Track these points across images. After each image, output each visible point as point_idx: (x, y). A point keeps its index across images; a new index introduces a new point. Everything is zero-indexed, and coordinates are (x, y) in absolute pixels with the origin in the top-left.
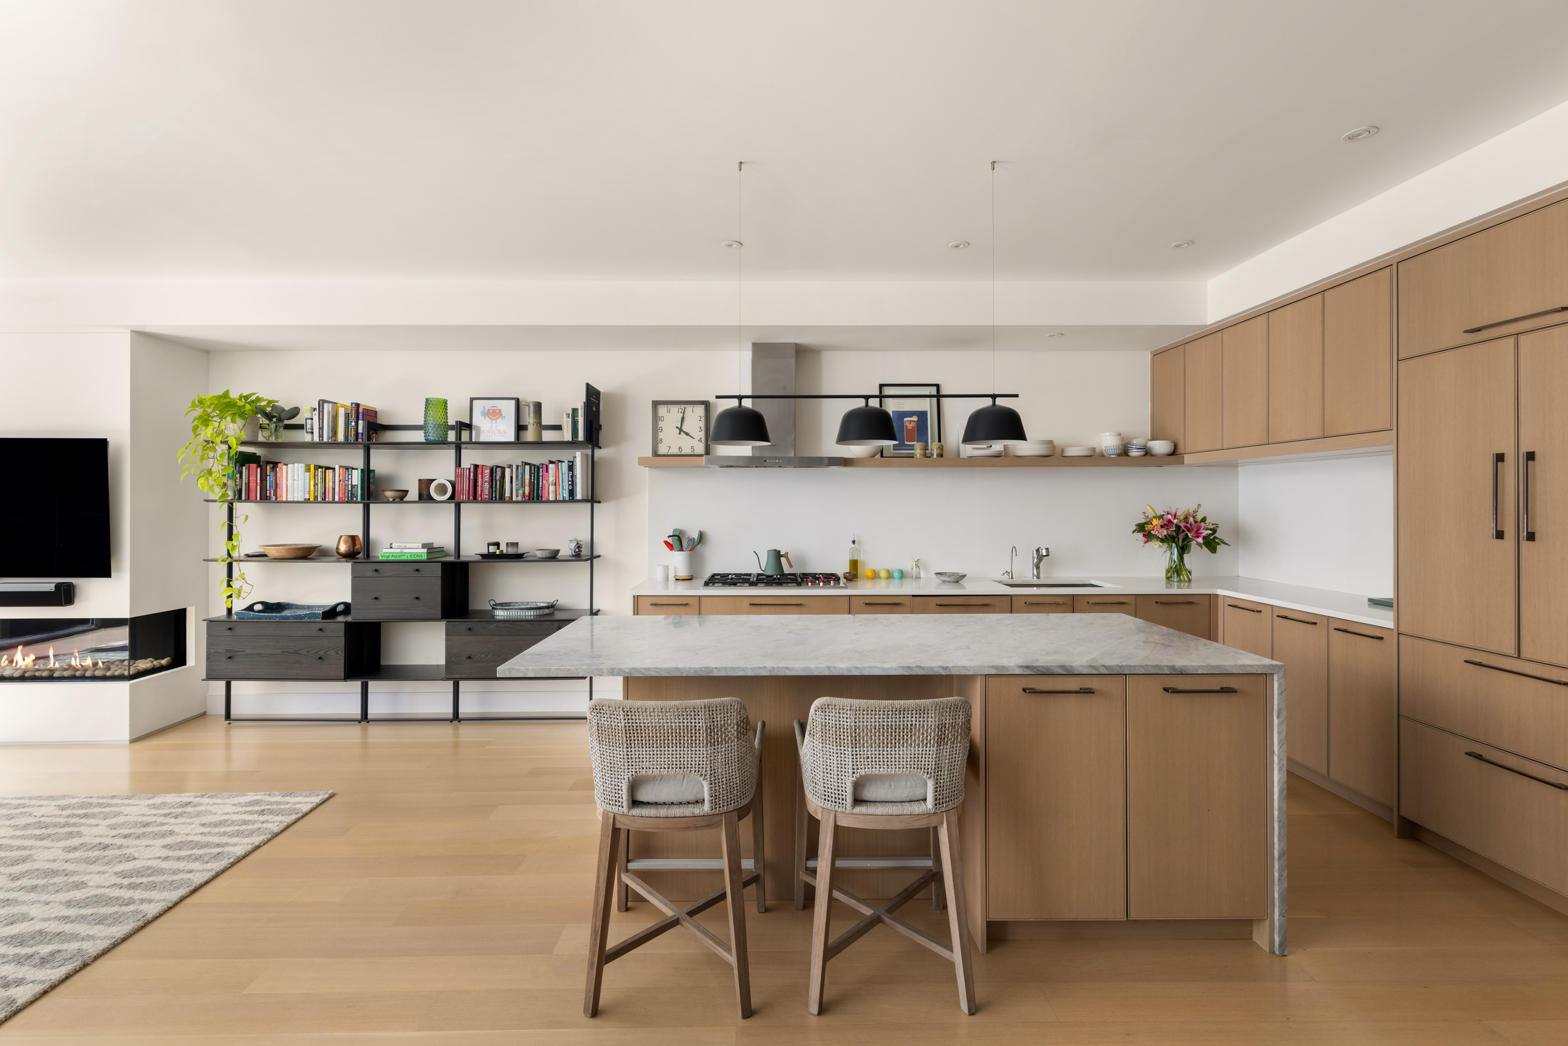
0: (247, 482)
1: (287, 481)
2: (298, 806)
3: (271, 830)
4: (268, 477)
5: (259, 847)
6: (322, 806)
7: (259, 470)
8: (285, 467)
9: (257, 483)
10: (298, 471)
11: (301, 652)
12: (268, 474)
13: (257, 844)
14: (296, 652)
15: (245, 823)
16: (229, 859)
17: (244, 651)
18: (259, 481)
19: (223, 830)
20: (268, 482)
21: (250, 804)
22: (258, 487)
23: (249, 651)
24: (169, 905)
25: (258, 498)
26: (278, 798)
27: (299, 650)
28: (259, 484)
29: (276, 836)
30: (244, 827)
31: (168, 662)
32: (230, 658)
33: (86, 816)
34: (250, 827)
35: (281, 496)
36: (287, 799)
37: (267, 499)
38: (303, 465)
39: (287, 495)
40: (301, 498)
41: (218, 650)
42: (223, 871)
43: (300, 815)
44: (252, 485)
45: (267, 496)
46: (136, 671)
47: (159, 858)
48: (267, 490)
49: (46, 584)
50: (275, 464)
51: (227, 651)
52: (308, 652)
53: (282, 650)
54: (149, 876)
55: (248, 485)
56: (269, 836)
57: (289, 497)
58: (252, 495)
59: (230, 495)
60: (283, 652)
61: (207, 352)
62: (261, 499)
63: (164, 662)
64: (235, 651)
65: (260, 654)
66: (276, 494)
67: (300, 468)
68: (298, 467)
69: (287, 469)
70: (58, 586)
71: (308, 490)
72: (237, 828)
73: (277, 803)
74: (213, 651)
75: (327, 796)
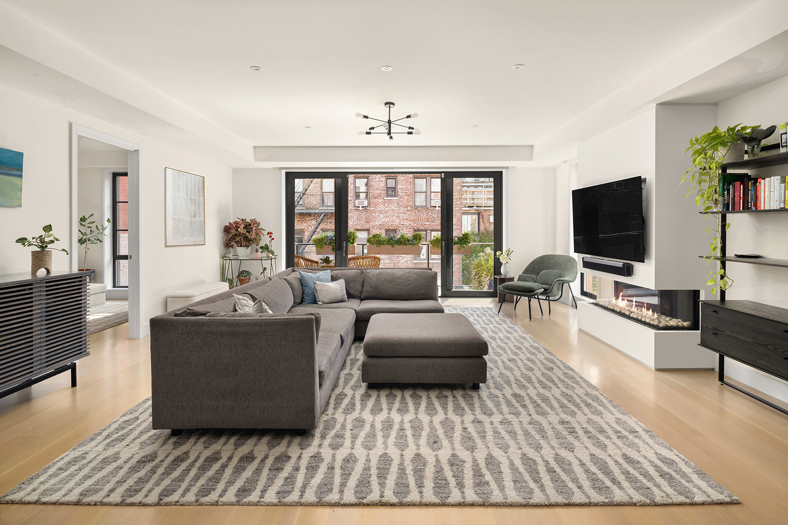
0: (733, 197)
1: (765, 193)
2: (695, 490)
3: (654, 497)
4: (750, 191)
5: (635, 505)
6: (717, 507)
7: (742, 186)
8: (763, 181)
9: (740, 197)
10: (774, 183)
11: (769, 347)
12: (750, 189)
13: (634, 501)
14: (765, 346)
15: (646, 475)
16: (606, 498)
17: (724, 332)
18: (742, 196)
19: (630, 469)
20: (750, 196)
21: (665, 460)
22: (741, 200)
23: (728, 333)
24: (546, 503)
25: (741, 210)
26: (688, 470)
27: (767, 345)
28: (742, 198)
29: (655, 505)
30: (641, 478)
31: (688, 325)
32: (715, 334)
33: (588, 405)
34: (645, 481)
35: (760, 207)
36: (695, 477)
37: (748, 209)
38: (778, 177)
39: (764, 206)
40: (777, 207)
41: (708, 326)
42: (596, 505)
43: (688, 501)
44: (737, 199)
45: (749, 208)
46: (665, 325)
47: (580, 461)
48: (748, 203)
49: (618, 263)
50: (755, 181)
51: (714, 329)
52: (775, 349)
53: (754, 340)
54: (564, 470)
55: (733, 199)
56: (648, 501)
57: (766, 207)
58: (737, 207)
59: (720, 208)
60: (754, 342)
61: (716, 104)
62: (743, 209)
63: (686, 324)
64: (719, 330)
65: (736, 338)
66: (756, 205)
67: (776, 180)
68: (774, 180)
69: (765, 182)
70: (624, 264)
71: (783, 200)
72: (637, 475)
73: (684, 475)
74: (705, 325)
75: (728, 500)
